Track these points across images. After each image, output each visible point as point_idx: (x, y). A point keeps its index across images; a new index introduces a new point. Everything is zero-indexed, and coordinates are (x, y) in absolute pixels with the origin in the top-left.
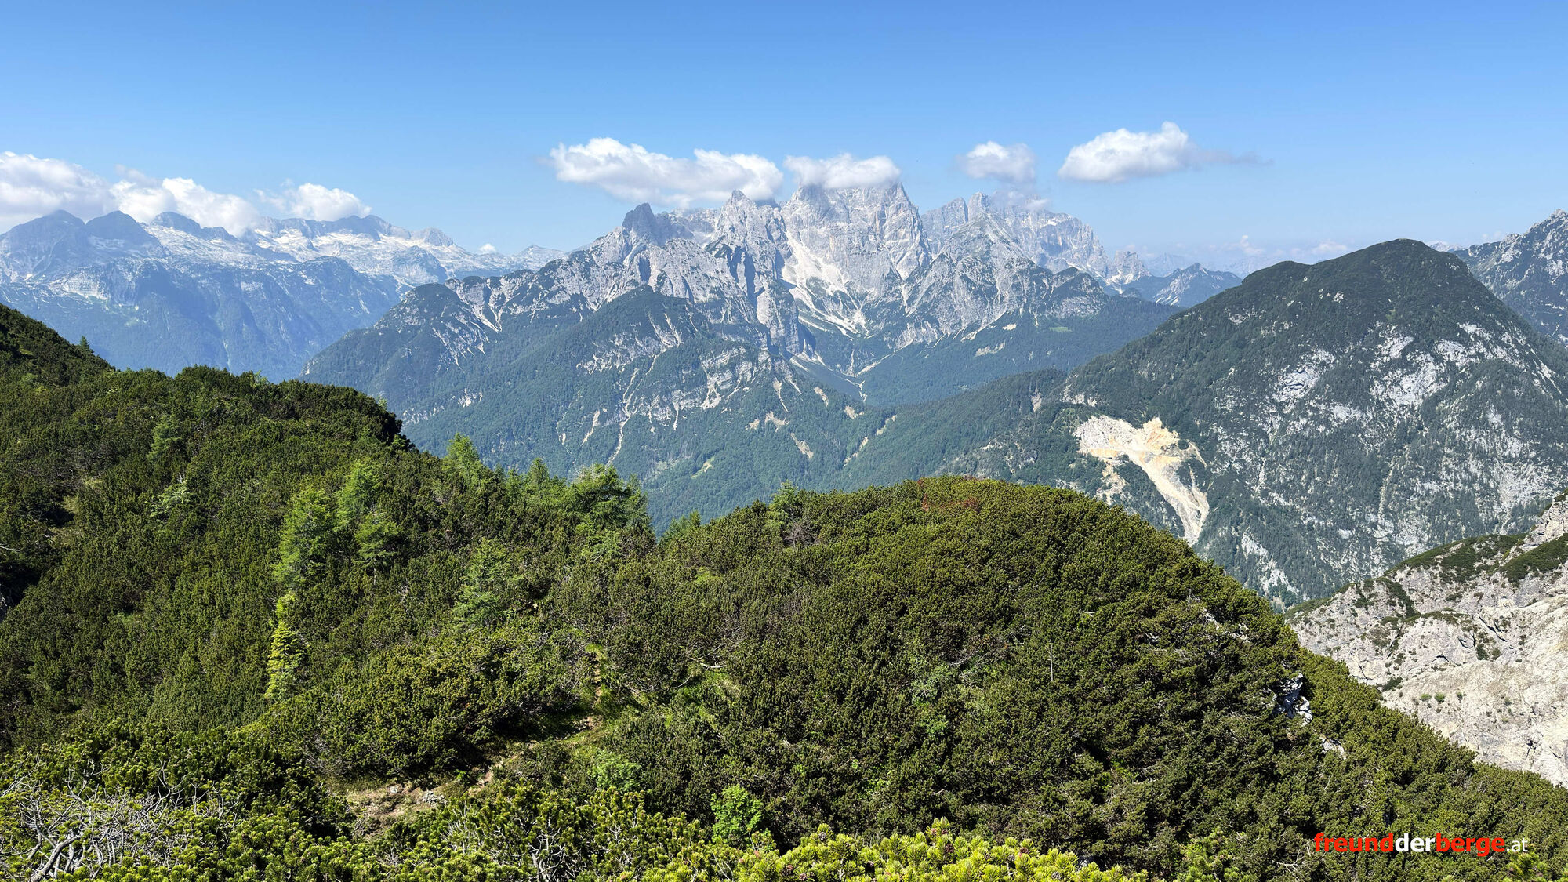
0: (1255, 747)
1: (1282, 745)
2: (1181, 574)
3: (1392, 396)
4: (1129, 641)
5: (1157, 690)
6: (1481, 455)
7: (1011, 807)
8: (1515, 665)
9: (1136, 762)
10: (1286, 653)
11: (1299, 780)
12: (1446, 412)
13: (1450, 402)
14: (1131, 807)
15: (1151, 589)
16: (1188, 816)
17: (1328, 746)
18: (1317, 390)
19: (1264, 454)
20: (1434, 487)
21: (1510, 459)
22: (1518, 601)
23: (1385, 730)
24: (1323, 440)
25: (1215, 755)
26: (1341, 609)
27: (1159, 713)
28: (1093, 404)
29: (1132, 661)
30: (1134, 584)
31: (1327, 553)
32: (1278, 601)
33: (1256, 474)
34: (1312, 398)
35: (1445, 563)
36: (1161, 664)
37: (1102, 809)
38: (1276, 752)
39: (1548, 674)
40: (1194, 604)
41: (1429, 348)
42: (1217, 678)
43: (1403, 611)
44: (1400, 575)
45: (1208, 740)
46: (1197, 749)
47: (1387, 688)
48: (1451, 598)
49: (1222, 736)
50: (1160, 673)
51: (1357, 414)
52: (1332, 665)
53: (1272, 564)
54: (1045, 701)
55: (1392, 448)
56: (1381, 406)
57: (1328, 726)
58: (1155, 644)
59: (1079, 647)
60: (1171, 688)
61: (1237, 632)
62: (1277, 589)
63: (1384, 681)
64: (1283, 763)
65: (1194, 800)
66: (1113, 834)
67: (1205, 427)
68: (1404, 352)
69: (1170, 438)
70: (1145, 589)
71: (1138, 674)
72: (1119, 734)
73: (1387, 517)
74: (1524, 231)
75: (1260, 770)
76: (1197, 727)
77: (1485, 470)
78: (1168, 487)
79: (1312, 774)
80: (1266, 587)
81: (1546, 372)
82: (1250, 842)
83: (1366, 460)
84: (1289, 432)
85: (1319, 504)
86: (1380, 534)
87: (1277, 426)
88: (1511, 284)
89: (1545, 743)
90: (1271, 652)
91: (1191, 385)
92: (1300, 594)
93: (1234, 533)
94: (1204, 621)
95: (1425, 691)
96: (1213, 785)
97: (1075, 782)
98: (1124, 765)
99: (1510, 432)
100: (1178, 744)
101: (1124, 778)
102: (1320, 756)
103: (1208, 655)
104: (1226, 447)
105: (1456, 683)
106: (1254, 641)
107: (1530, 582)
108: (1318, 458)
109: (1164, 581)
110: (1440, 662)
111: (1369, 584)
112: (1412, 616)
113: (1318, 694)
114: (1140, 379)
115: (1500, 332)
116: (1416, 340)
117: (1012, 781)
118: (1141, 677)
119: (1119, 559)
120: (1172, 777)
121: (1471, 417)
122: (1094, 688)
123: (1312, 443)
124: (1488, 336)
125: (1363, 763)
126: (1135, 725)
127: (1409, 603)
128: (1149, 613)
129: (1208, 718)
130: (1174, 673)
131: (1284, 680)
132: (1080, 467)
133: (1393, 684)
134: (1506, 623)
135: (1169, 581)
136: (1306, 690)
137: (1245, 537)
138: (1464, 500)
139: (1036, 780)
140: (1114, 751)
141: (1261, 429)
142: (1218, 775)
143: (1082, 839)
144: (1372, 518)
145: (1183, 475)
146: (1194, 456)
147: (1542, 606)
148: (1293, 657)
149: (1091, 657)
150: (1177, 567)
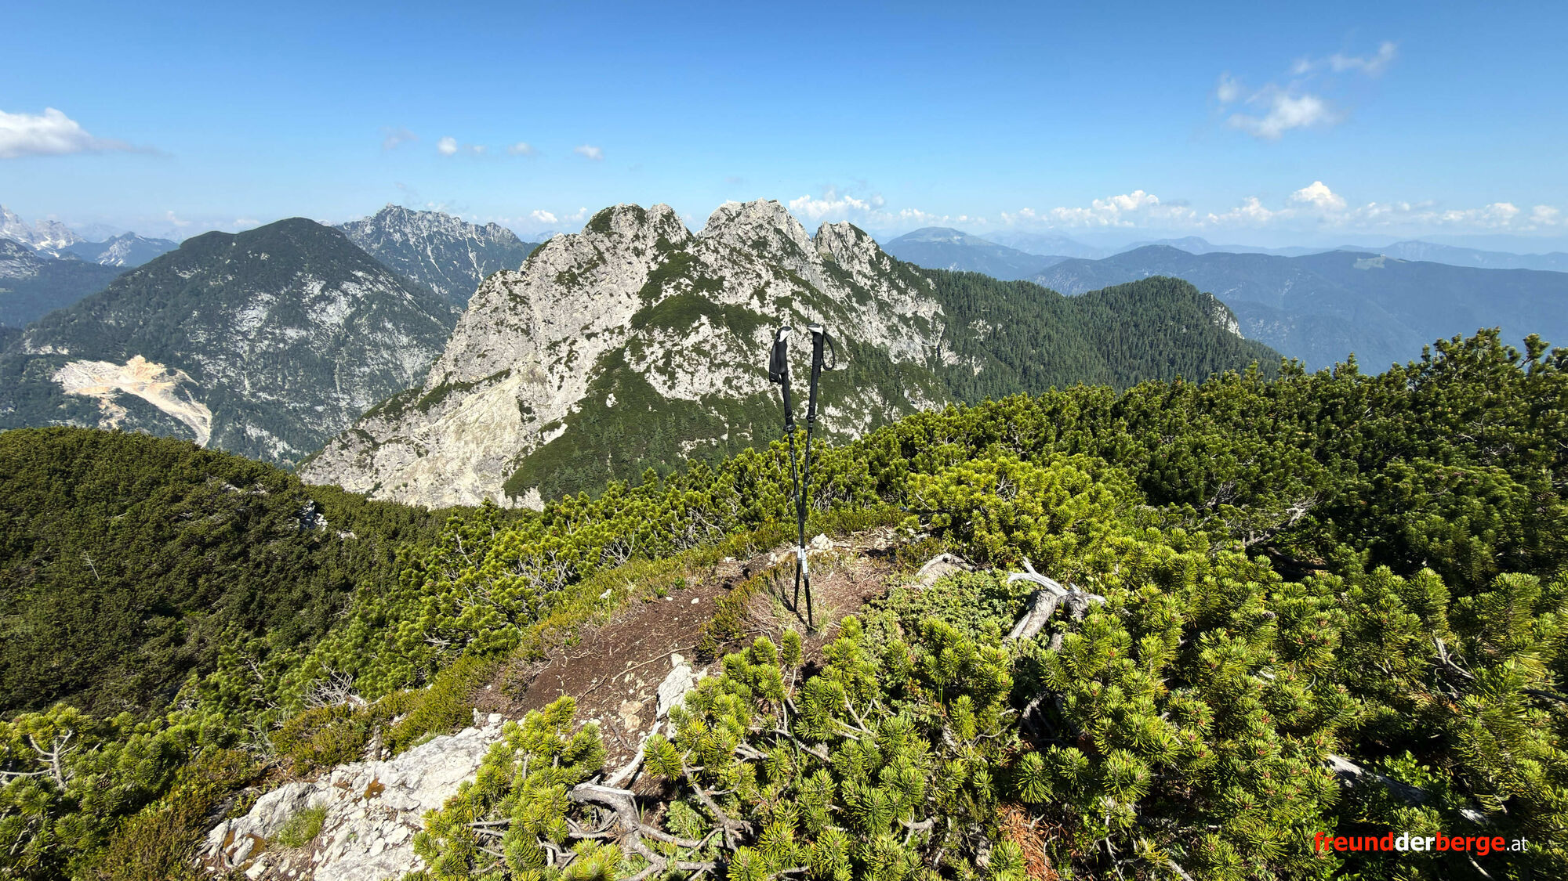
0: (294, 556)
1: (313, 547)
2: (195, 464)
3: (323, 319)
4: (165, 524)
5: (204, 550)
6: (387, 347)
7: (93, 687)
8: (437, 455)
9: (204, 603)
10: (296, 492)
11: (331, 562)
12: (361, 325)
13: (361, 319)
14: (211, 634)
15: (172, 482)
16: (260, 618)
17: (343, 536)
18: (269, 321)
19: (243, 369)
20: (366, 369)
21: (403, 347)
22: (430, 422)
23: (375, 513)
24: (284, 353)
25: (267, 572)
26: (332, 454)
27: (211, 563)
28: (65, 352)
29: (174, 537)
30: (156, 483)
31: (311, 423)
32: (288, 461)
33: (242, 383)
34: (267, 326)
35: (386, 412)
36: (199, 531)
37: (185, 647)
38: (310, 553)
39: (454, 455)
40: (212, 482)
41: (337, 287)
42: (251, 524)
43: (370, 444)
44: (362, 424)
45: (258, 565)
46: (252, 574)
47: (374, 490)
48: (395, 430)
49: (267, 559)
50: (202, 537)
51: (304, 333)
52: (332, 489)
53: (275, 439)
54: (97, 596)
55: (334, 351)
56: (318, 326)
57: (340, 524)
58: (190, 519)
59: (118, 544)
60: (215, 543)
61: (256, 489)
62: (284, 454)
63: (372, 486)
64: (317, 557)
65: (261, 606)
66: (201, 658)
67: (187, 357)
68: (322, 290)
69: (158, 369)
70: (167, 483)
71: (183, 544)
72: (182, 591)
73: (344, 393)
74: (374, 215)
75: (303, 568)
76: (246, 560)
77: (392, 355)
78: (168, 406)
79: (338, 555)
80: (276, 455)
81: (409, 296)
82: (311, 612)
83: (318, 360)
84: (258, 350)
85: (296, 393)
86: (343, 404)
87: (247, 348)
88: (375, 246)
89: (463, 489)
90: (286, 494)
91: (162, 327)
92: (302, 453)
93: (238, 426)
94: (226, 490)
95: (396, 484)
96: (272, 591)
97: (152, 641)
98: (194, 610)
99: (400, 332)
100: (236, 577)
101: (197, 618)
102: (341, 543)
103: (238, 512)
104: (210, 368)
105: (412, 474)
106: (271, 491)
107: (433, 410)
108: (286, 365)
109: (182, 473)
110: (399, 466)
111: (345, 435)
112: (376, 446)
113: (327, 508)
114: (109, 327)
115: (377, 276)
116: (328, 283)
117: (85, 669)
118: (186, 546)
119: (133, 468)
120: (237, 600)
121: (375, 327)
122: (144, 569)
123: (277, 355)
124: (371, 278)
125: (367, 536)
126: (193, 580)
127: (372, 439)
128: (177, 499)
129: (252, 552)
130: (214, 533)
131: (301, 508)
132: (72, 405)
133: (377, 486)
134: (427, 435)
135: (186, 472)
136: (319, 509)
137: (248, 427)
138: (386, 374)
139: (113, 657)
140: (181, 605)
141: (234, 351)
142: (274, 583)
143: (175, 675)
144: (335, 395)
145: (179, 393)
146: (184, 379)
147: (442, 421)
148: (303, 492)
149: (133, 547)
150: (189, 460)
